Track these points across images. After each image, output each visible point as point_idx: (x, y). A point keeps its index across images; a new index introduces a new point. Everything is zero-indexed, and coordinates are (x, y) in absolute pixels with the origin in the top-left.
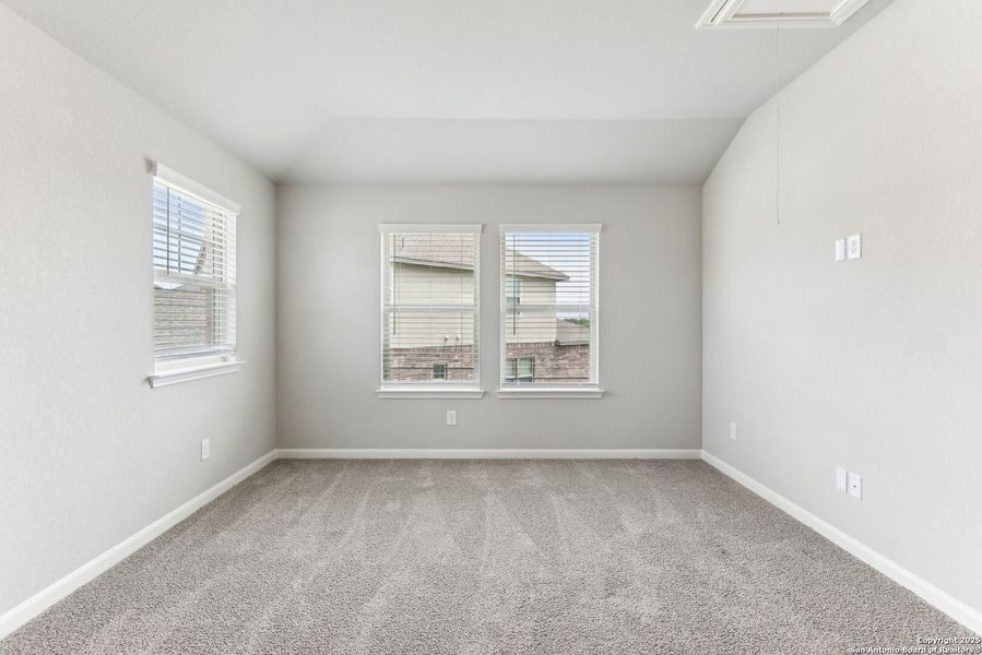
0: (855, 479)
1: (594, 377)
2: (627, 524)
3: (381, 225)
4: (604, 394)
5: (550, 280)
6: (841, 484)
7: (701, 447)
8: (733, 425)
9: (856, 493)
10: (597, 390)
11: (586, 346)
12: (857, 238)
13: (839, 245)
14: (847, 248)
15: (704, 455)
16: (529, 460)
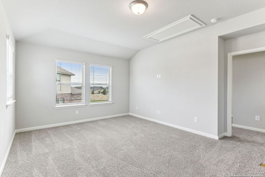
0: (160, 111)
1: (110, 99)
2: (128, 126)
3: (56, 60)
4: (112, 103)
5: (69, 75)
6: (158, 113)
7: (129, 112)
8: (137, 107)
9: (160, 114)
10: (111, 102)
11: (80, 94)
12: (160, 75)
13: (158, 75)
14: (159, 76)
15: (130, 114)
16: (97, 120)
